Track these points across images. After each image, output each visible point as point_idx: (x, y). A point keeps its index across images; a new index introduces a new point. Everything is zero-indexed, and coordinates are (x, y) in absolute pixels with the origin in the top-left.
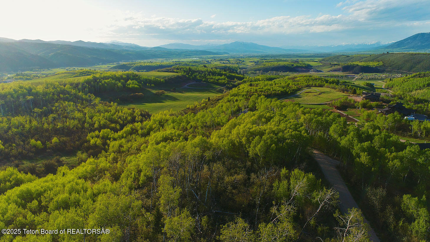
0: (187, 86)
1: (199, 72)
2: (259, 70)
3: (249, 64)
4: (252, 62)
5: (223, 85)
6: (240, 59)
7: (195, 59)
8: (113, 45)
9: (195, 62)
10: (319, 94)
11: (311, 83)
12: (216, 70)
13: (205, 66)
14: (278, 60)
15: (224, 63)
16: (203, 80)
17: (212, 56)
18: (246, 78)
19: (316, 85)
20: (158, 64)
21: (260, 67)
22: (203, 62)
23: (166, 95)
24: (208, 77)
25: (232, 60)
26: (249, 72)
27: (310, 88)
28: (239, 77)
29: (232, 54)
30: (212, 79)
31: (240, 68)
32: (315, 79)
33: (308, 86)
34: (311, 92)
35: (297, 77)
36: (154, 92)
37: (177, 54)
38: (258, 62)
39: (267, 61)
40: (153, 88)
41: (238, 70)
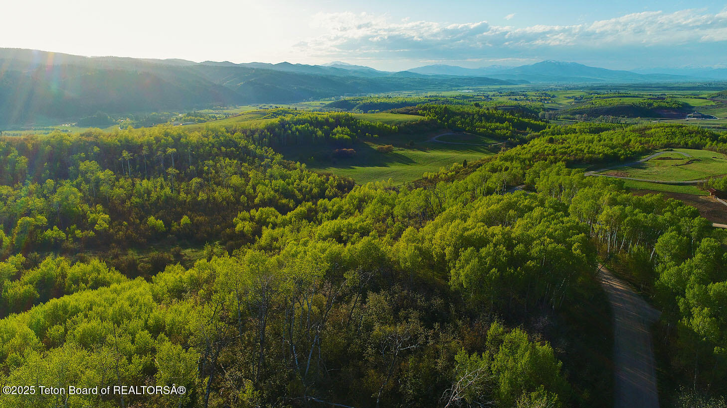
0: (436, 139)
1: (463, 115)
2: (581, 112)
3: (564, 102)
4: (569, 98)
5: (503, 138)
6: (549, 93)
7: (465, 92)
8: (333, 68)
9: (464, 97)
10: (688, 163)
11: (676, 140)
12: (494, 112)
13: (477, 105)
14: (622, 95)
15: (516, 100)
16: (467, 129)
17: (498, 87)
18: (549, 128)
19: (687, 144)
20: (400, 100)
21: (583, 107)
22: (478, 97)
23: (396, 154)
24: (478, 124)
25: (534, 93)
26: (561, 117)
27: (672, 150)
28: (536, 124)
29: (534, 83)
30: (484, 127)
31: (544, 109)
32: (690, 133)
33: (669, 146)
34: (670, 158)
35: (651, 128)
36: (376, 147)
37: (437, 83)
38: (582, 98)
39: (599, 96)
40: (376, 141)
41: (539, 113)
